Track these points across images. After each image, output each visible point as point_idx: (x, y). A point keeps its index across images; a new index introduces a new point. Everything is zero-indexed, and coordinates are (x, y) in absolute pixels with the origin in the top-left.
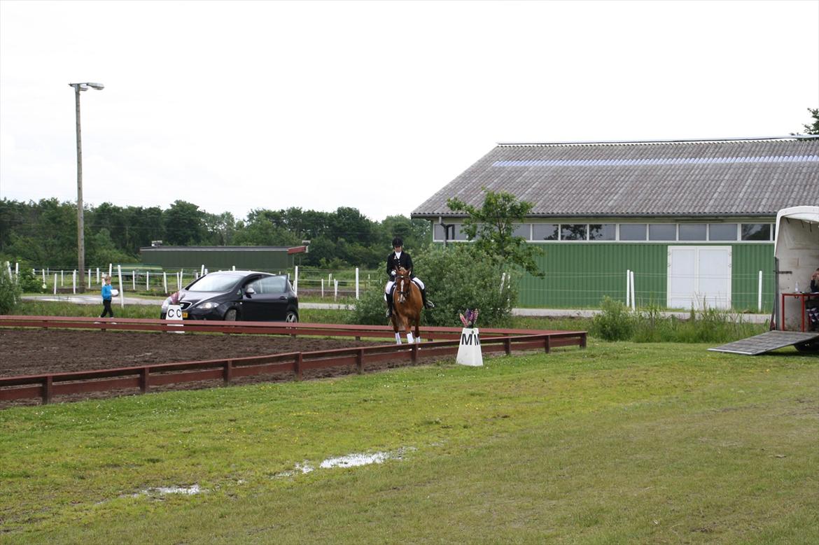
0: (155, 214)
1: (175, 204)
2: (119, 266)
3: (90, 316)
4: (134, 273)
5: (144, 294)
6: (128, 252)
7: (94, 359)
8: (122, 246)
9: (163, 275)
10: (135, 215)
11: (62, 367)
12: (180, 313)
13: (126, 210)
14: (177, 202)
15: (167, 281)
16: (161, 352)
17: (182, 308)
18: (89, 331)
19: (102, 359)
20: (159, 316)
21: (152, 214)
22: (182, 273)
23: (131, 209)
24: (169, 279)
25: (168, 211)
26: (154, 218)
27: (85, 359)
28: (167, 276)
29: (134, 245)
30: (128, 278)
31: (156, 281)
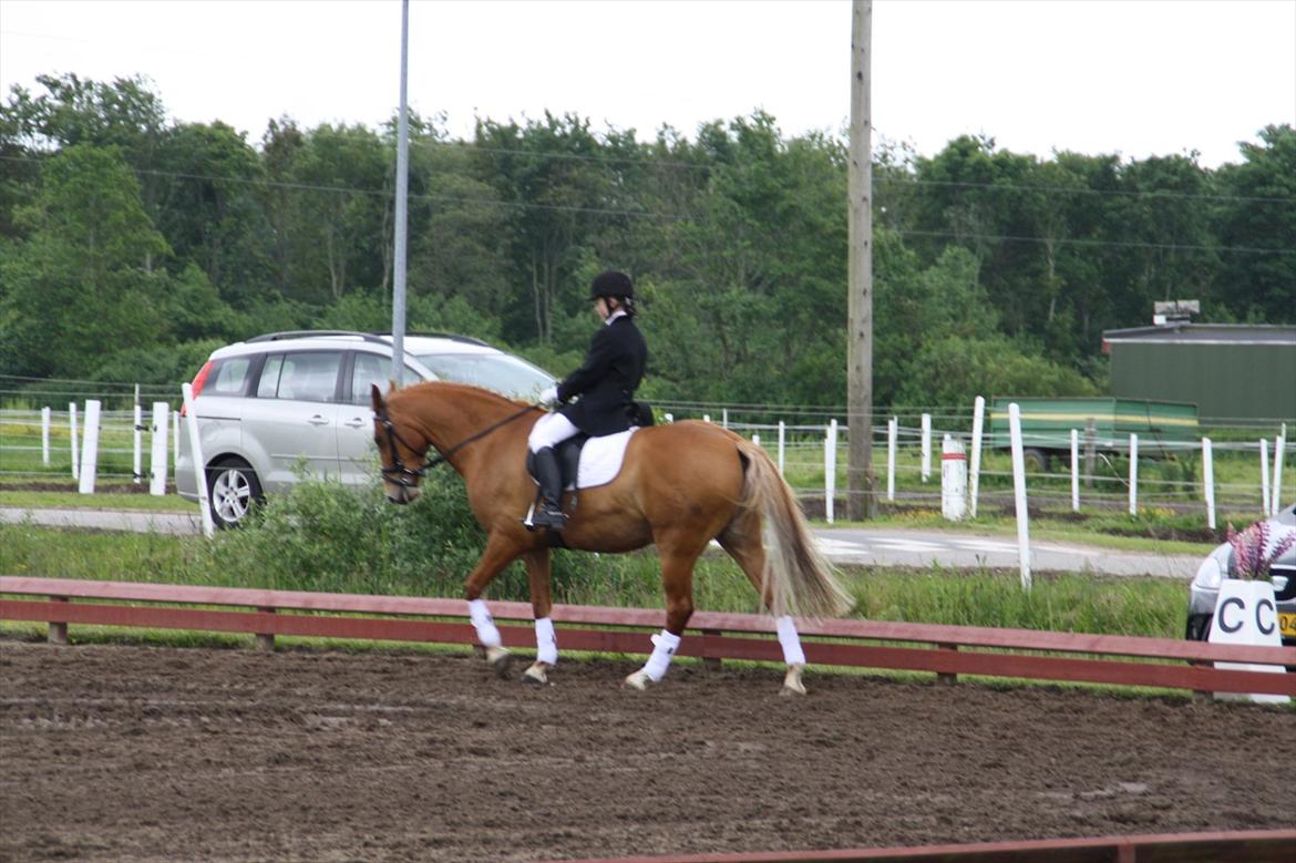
0: (1175, 187)
1: (1262, 144)
2: (1014, 408)
3: (891, 619)
4: (1074, 441)
5: (1115, 532)
6: (1053, 346)
7: (908, 801)
8: (1028, 324)
9: (1199, 451)
10: (1088, 191)
11: (779, 828)
12: (1270, 617)
13: (1049, 166)
14: (1272, 134)
15: (1217, 476)
16: (1187, 780)
17: (1279, 596)
18: (887, 680)
19: (941, 799)
20: (1182, 630)
21: (1162, 184)
22: (1281, 442)
23: (1072, 163)
24: (1225, 469)
25: (1228, 174)
26: (1166, 201)
27: (869, 796)
28: (1218, 455)
29: (1079, 317)
30: (1051, 458)
31: (1171, 474)
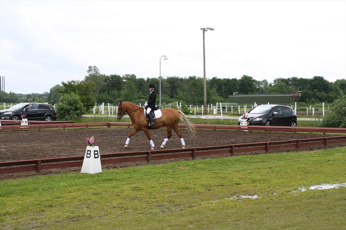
0: (235, 81)
1: (243, 77)
2: (221, 103)
3: (209, 124)
4: (226, 106)
5: (230, 115)
6: (223, 97)
7: (212, 142)
8: (221, 95)
9: (238, 107)
10: (227, 82)
11: (199, 145)
12: (246, 123)
13: (223, 80)
14: (244, 76)
15: (240, 109)
16: (238, 139)
17: (247, 121)
18: (209, 130)
19: (215, 141)
20: (237, 124)
21: (234, 81)
22: (246, 106)
23: (225, 79)
24: (241, 108)
25: (240, 80)
26: (234, 83)
27: (208, 141)
28: (240, 107)
29: (226, 94)
30: (224, 108)
31: (236, 109)
